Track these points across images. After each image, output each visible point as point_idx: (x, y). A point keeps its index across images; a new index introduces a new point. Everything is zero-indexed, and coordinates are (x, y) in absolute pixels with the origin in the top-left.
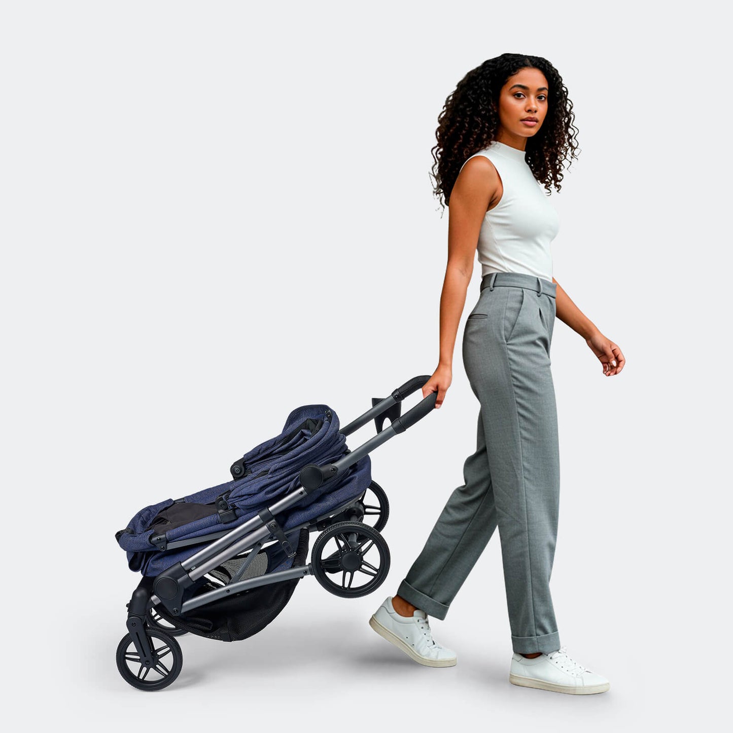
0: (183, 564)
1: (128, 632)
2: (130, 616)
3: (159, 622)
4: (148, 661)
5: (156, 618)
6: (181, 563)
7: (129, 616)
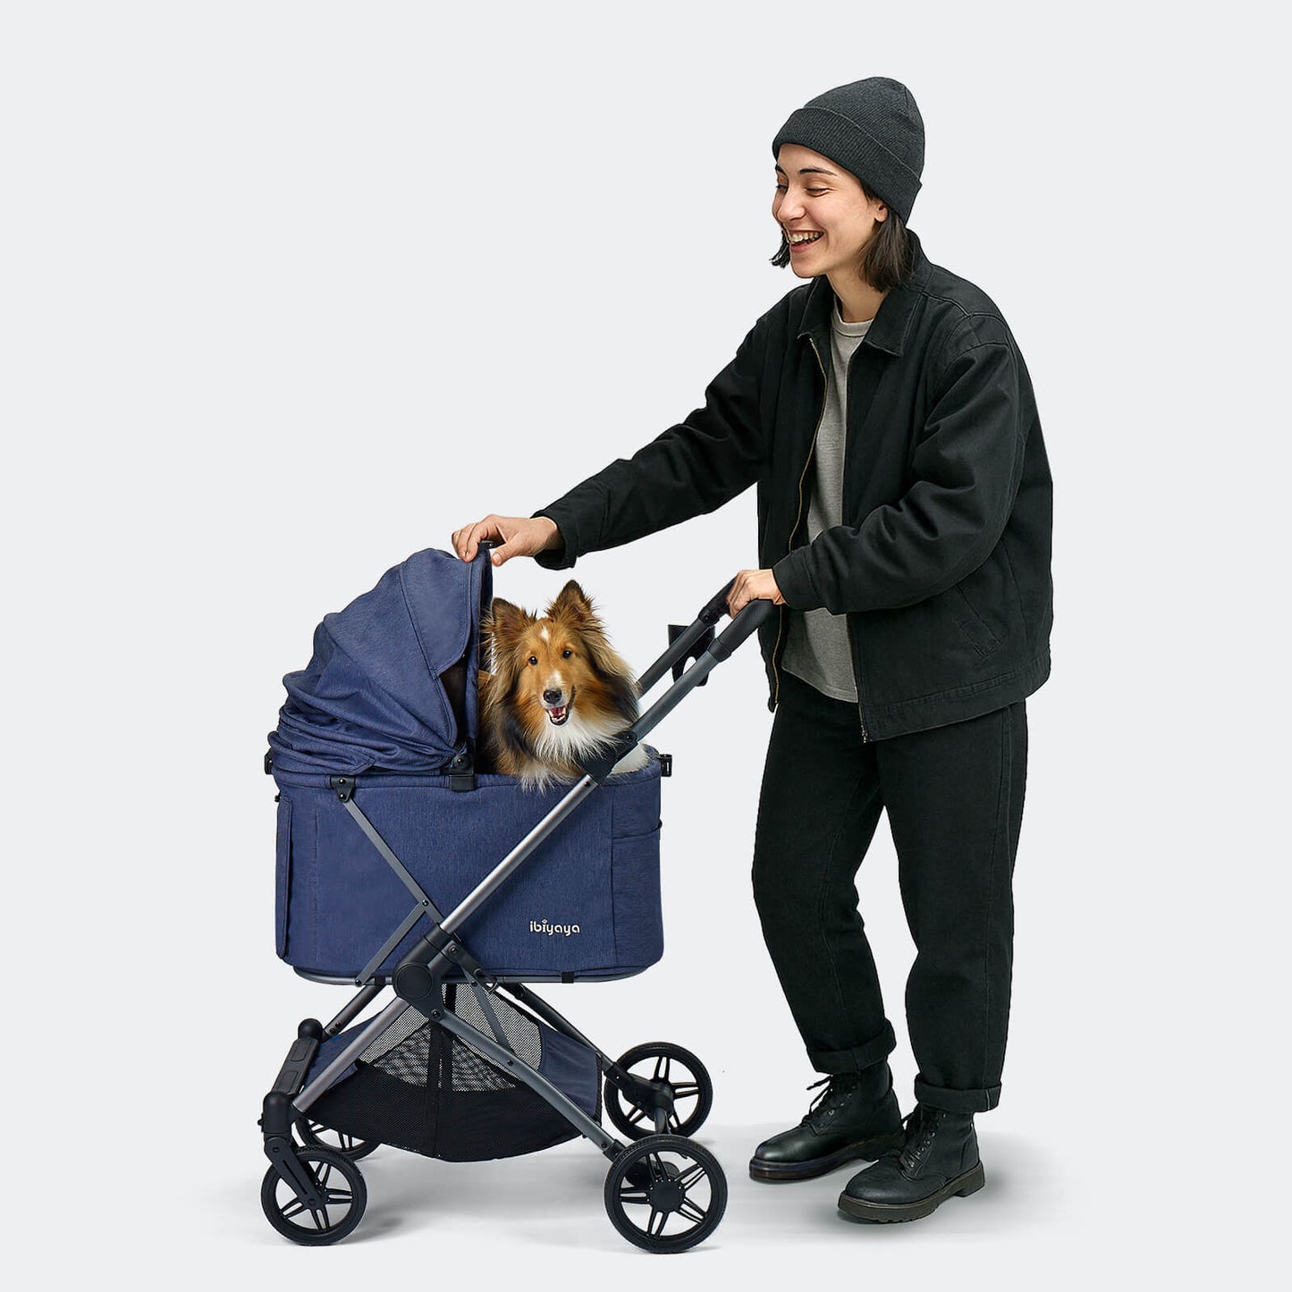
0: (443, 926)
1: (271, 1164)
2: (268, 1139)
3: (319, 1135)
4: (312, 1200)
5: (314, 1129)
6: (439, 924)
7: (266, 1140)
